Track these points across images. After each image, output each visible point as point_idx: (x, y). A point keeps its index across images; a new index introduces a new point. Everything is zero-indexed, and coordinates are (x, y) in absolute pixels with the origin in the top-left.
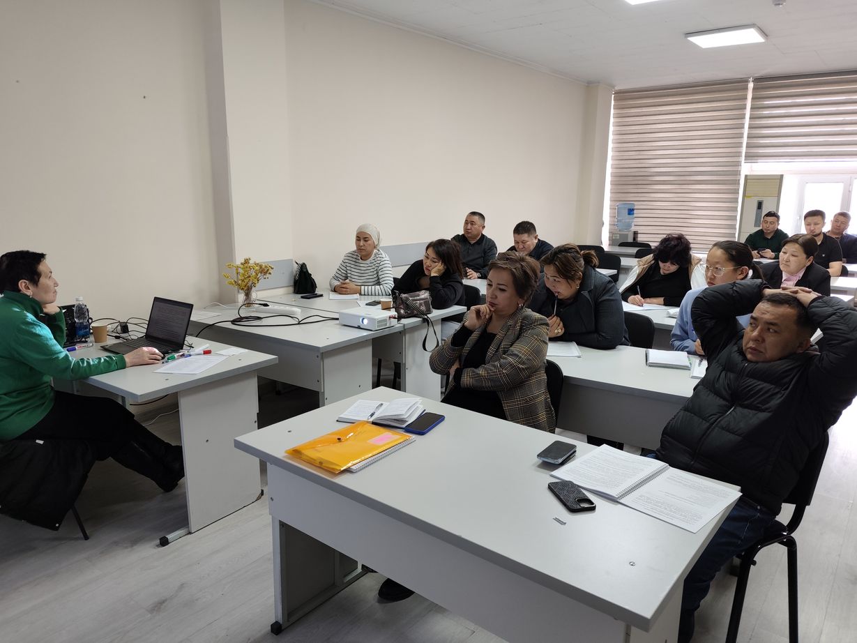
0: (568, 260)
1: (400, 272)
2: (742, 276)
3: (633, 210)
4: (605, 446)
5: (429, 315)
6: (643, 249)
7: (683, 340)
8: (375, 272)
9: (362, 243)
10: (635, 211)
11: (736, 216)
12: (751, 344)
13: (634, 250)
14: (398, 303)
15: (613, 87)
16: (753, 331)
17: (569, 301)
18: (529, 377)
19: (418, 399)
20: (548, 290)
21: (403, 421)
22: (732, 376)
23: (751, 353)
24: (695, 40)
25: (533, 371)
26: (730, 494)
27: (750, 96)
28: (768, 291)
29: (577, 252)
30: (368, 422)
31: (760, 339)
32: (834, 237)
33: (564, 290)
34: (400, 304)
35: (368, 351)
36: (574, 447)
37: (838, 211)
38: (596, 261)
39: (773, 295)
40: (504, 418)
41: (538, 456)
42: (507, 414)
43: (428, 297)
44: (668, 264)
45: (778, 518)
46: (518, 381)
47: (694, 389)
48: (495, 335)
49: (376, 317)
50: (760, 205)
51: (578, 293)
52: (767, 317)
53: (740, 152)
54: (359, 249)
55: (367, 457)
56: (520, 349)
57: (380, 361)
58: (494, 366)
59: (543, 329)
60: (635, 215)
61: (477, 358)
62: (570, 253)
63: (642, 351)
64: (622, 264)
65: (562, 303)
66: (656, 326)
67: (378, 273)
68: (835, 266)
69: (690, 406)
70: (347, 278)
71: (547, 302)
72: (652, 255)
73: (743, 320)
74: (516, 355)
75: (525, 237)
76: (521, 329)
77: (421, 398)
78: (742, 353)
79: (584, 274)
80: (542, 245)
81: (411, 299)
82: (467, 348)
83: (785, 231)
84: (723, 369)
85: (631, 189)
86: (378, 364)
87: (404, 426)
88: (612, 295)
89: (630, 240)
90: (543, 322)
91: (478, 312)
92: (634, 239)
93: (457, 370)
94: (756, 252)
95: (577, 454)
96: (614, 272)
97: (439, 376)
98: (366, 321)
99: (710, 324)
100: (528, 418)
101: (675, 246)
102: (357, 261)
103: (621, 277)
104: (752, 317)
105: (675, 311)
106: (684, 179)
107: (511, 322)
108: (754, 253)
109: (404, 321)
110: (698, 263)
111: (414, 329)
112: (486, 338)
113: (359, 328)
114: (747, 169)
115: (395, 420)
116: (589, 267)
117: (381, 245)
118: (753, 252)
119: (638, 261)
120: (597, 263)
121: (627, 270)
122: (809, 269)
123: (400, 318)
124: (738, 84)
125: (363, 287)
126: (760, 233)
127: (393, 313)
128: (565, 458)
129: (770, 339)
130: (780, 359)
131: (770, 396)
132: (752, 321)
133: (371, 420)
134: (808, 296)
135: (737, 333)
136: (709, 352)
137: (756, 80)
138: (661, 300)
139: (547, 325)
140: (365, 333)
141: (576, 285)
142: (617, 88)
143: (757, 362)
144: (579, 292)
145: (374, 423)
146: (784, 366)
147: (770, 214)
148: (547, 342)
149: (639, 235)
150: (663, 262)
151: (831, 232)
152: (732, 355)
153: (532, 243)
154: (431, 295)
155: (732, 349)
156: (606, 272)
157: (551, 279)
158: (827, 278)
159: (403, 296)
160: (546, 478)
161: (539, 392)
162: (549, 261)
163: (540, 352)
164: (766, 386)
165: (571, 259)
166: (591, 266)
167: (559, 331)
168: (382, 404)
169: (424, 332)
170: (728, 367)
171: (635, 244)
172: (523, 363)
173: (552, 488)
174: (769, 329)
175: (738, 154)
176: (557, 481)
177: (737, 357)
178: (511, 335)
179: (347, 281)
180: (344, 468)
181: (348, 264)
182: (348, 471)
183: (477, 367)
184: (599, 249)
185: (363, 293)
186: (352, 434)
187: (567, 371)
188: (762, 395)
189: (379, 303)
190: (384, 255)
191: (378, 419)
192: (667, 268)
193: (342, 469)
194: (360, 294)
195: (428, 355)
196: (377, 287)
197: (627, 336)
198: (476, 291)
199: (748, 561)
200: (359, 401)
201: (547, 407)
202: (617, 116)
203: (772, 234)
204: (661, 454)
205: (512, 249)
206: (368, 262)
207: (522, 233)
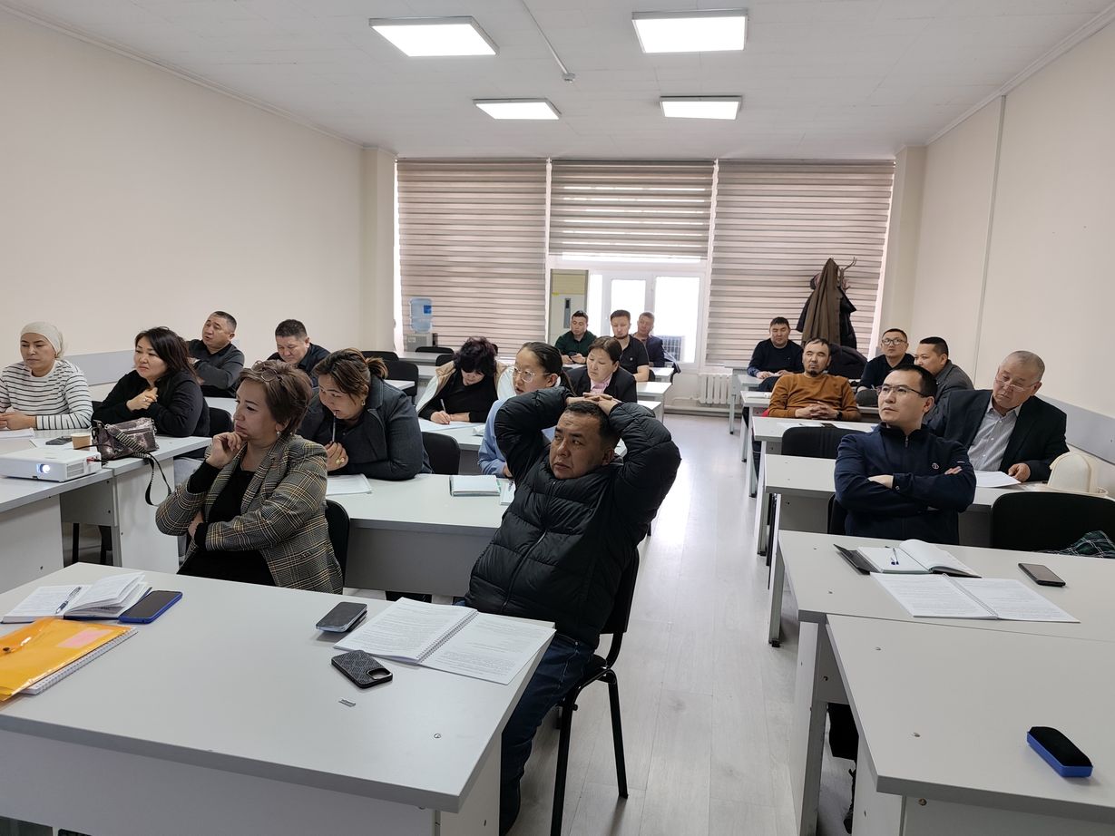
0: (350, 370)
1: (102, 394)
2: (550, 384)
3: (430, 307)
4: (403, 600)
5: (153, 454)
6: (444, 355)
7: (491, 460)
8: (60, 394)
9: (32, 349)
10: (432, 309)
11: (544, 316)
12: (558, 460)
13: (434, 357)
14: (101, 438)
15: (396, 154)
16: (558, 444)
17: (353, 423)
18: (303, 525)
19: (139, 574)
20: (325, 408)
21: (115, 608)
22: (540, 497)
23: (558, 469)
24: (486, 108)
25: (309, 517)
26: (543, 631)
27: (549, 178)
28: (571, 400)
29: (361, 359)
30: (57, 618)
31: (566, 453)
32: (640, 339)
33: (345, 407)
34: (104, 440)
35: (55, 513)
36: (364, 606)
37: (643, 311)
38: (385, 371)
39: (576, 404)
40: (272, 583)
41: (317, 625)
42: (276, 578)
43: (151, 427)
44: (472, 374)
45: (597, 652)
46: (288, 533)
47: (503, 517)
48: (252, 474)
49: (65, 462)
50: (568, 304)
51: (364, 412)
52: (571, 427)
53: (544, 243)
54: (29, 359)
55: (58, 667)
56: (290, 490)
57: (76, 527)
58: (254, 516)
59: (320, 461)
60: (433, 314)
61: (228, 506)
62: (351, 360)
63: (446, 478)
64: (420, 374)
65: (343, 425)
66: (461, 448)
67: (64, 395)
68: (643, 370)
69: (500, 539)
70: (8, 405)
71: (324, 427)
72: (452, 363)
73: (549, 433)
74: (283, 498)
75: (292, 340)
76: (289, 463)
77: (142, 572)
78: (549, 470)
79: (371, 386)
80: (315, 351)
81: (122, 431)
82: (212, 496)
83: (594, 333)
84: (532, 491)
85: (425, 281)
86: (74, 532)
87: (117, 615)
88: (406, 412)
89: (429, 344)
90: (316, 452)
91: (225, 442)
92: (434, 343)
93: (199, 526)
94: (567, 356)
95: (368, 615)
96: (410, 384)
97: (174, 539)
98: (46, 469)
99: (515, 439)
100: (305, 579)
101: (480, 352)
102: (27, 378)
103: (420, 389)
104: (557, 430)
105: (481, 428)
106: (486, 271)
107: (274, 455)
108: (565, 358)
109: (112, 464)
110: (504, 370)
111: (130, 474)
112: (240, 478)
113: (35, 479)
114: (552, 262)
115: (102, 608)
116: (376, 378)
117: (66, 354)
118: (563, 357)
119: (437, 370)
120: (386, 374)
121: (427, 380)
122: (615, 375)
123: (105, 459)
124: (536, 164)
125: (39, 418)
126: (570, 334)
127: (94, 452)
128: (352, 622)
129: (576, 452)
130: (586, 474)
131: (579, 516)
132: (557, 433)
133: (62, 613)
134: (609, 404)
135: (542, 448)
136: (517, 472)
137: (554, 161)
138: (466, 415)
139: (324, 455)
140: (47, 486)
141: (361, 401)
142: (401, 155)
143: (565, 479)
144: (365, 409)
145: (66, 618)
146: (590, 481)
147: (578, 314)
148: (326, 476)
149: (439, 338)
150: (467, 372)
151: (638, 333)
152: (540, 473)
153: (302, 348)
154: (156, 424)
155: (539, 466)
156: (400, 385)
157: (329, 393)
158: (632, 384)
159: (109, 427)
160: (330, 651)
161: (318, 542)
162: (326, 370)
163: (315, 491)
164: (576, 505)
165: (354, 368)
166: (380, 378)
167: (342, 461)
168: (79, 589)
169: (146, 478)
170: (536, 488)
171: (434, 349)
172: (295, 508)
173: (336, 664)
174: (574, 442)
175: (542, 245)
176: (345, 652)
177: (544, 476)
178: (276, 472)
179: (10, 410)
180: (18, 690)
181: (9, 384)
182: (25, 694)
183: (228, 520)
184: (389, 357)
185: (40, 426)
186: (29, 639)
187: (352, 513)
188: (572, 516)
189: (68, 440)
190: (73, 369)
191: (73, 611)
192: (471, 378)
193: (14, 693)
194: (36, 428)
195: (153, 510)
196: (65, 417)
197: (428, 462)
198: (225, 415)
199: (570, 707)
200: (40, 588)
201: (330, 562)
202: (402, 190)
203: (582, 336)
204: (471, 599)
205: (276, 357)
206: (46, 378)
207: (288, 335)
